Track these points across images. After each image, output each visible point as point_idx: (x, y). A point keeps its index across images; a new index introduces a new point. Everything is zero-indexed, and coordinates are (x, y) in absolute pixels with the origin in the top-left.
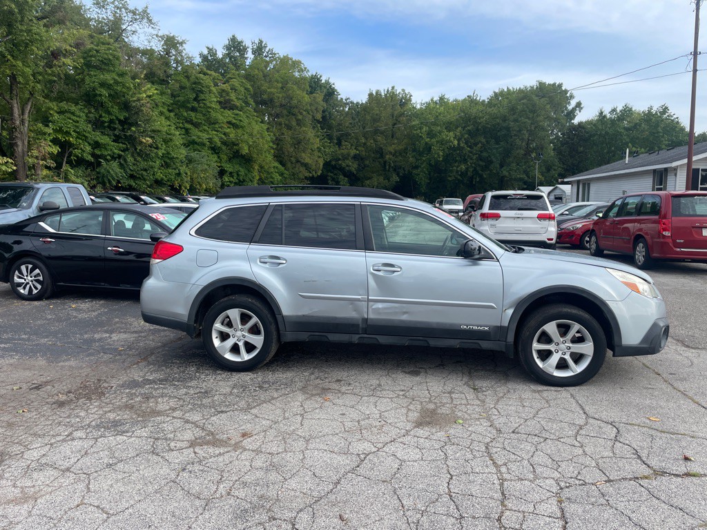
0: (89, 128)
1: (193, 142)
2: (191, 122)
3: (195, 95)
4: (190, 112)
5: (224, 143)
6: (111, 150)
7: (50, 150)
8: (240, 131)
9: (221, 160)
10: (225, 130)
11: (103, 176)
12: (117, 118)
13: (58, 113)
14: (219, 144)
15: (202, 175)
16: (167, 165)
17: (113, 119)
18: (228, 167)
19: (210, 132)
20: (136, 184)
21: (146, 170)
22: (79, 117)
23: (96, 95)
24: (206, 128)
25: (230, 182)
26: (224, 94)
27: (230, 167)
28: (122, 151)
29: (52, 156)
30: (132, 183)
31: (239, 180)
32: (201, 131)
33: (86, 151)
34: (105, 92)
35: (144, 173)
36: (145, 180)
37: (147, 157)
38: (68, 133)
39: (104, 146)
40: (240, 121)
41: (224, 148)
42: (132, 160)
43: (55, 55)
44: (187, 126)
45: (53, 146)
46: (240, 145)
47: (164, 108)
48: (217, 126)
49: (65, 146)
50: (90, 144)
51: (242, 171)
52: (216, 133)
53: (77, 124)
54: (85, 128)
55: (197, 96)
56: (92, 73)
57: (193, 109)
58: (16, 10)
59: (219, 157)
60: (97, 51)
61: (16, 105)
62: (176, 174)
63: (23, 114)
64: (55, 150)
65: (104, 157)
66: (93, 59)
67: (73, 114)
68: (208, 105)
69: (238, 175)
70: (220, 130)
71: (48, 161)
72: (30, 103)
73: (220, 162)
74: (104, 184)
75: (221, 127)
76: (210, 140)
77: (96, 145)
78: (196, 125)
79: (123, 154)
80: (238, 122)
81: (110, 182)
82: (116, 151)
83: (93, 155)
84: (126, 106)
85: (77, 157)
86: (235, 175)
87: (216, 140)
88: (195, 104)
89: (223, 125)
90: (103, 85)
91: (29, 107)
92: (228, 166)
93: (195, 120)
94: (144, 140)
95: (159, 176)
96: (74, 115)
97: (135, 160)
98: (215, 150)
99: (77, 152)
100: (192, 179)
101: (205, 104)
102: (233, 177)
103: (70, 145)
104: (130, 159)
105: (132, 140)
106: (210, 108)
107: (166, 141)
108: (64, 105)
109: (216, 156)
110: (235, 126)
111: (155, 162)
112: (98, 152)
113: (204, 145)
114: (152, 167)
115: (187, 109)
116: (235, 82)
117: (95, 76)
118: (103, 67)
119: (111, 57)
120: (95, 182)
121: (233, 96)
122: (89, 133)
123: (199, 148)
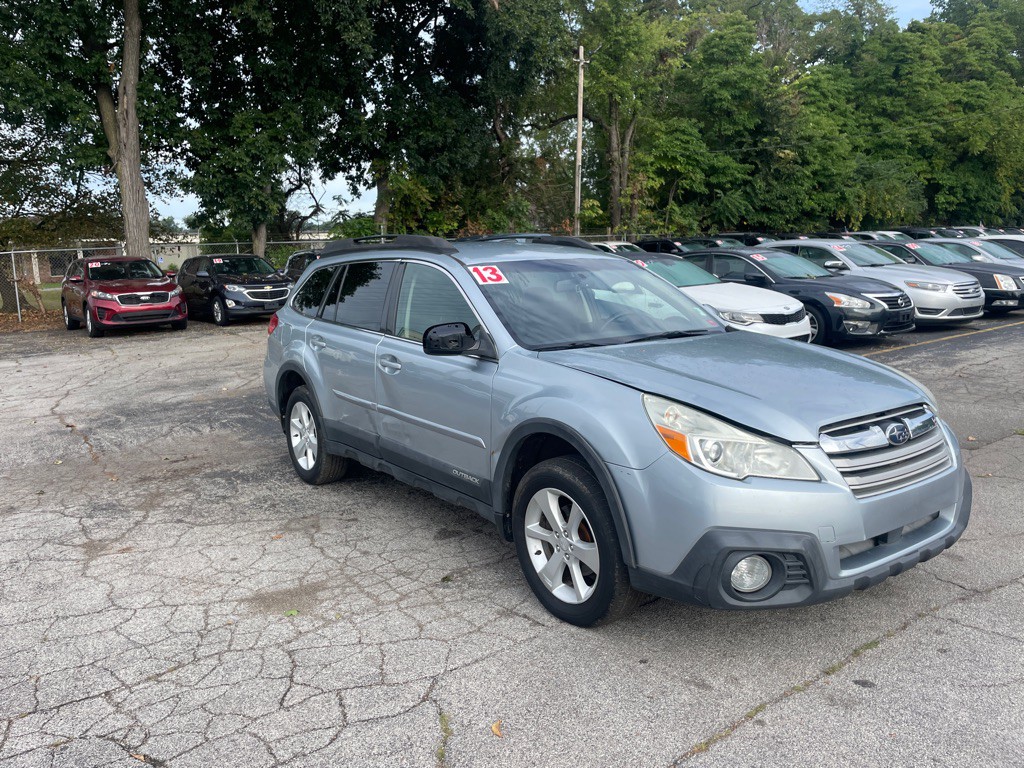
0: (704, 148)
1: (884, 146)
2: (884, 113)
3: (893, 69)
4: (884, 98)
5: (942, 139)
6: (732, 175)
7: (651, 183)
8: (974, 115)
9: (933, 168)
10: (945, 117)
11: (720, 213)
12: (746, 129)
13: (666, 134)
14: (931, 142)
15: (887, 197)
16: (823, 187)
17: (740, 131)
18: (946, 179)
19: (916, 124)
20: (770, 219)
21: (785, 198)
22: (690, 135)
23: (714, 101)
24: (909, 118)
25: (948, 203)
26: (954, 56)
27: (949, 179)
28: (749, 174)
29: (652, 192)
30: (764, 219)
31: (968, 199)
32: (900, 126)
33: (697, 180)
34: (726, 94)
35: (782, 203)
36: (783, 213)
37: (788, 178)
38: (674, 159)
39: (723, 171)
40: (979, 97)
41: (941, 147)
42: (763, 184)
43: (662, 55)
44: (877, 120)
45: (657, 179)
46: (971, 139)
47: (838, 99)
48: (929, 113)
49: (671, 177)
50: (703, 170)
51: (974, 183)
52: (926, 124)
53: (686, 146)
54: (697, 149)
55: (897, 69)
56: (712, 71)
57: (891, 92)
58: (609, 9)
59: (930, 164)
60: (721, 38)
61: (614, 132)
62: (836, 200)
63: (623, 142)
64: (658, 183)
65: (720, 186)
66: (715, 50)
67: (683, 132)
68: (915, 79)
69: (965, 190)
70: (935, 117)
71: (646, 199)
72: (632, 127)
73: (931, 172)
74: (720, 223)
75: (938, 114)
76: (914, 139)
77: (712, 171)
78: (892, 117)
79: (750, 178)
80: (973, 101)
81: (728, 219)
82: (739, 176)
83: (708, 185)
84: (760, 109)
85: (684, 189)
86: (959, 191)
87: (927, 136)
88: (893, 83)
89: (941, 109)
90: (724, 84)
91: (631, 132)
92: (946, 176)
93: (890, 109)
94: (782, 155)
95: (808, 204)
96: (685, 134)
97: (769, 184)
98: (924, 153)
99: (685, 183)
100: (868, 204)
101: (910, 80)
102: (954, 194)
103: (678, 174)
104: (760, 184)
105: (766, 156)
106: (919, 84)
107: (823, 151)
108: (674, 121)
109: (925, 162)
110: (968, 107)
111: (802, 185)
112: (713, 180)
113: (902, 147)
114: (795, 193)
115: (879, 93)
116: (982, 33)
117: (716, 73)
118: (728, 58)
119: (738, 42)
120: (709, 221)
121: (972, 58)
122: (702, 155)
123: (892, 152)
